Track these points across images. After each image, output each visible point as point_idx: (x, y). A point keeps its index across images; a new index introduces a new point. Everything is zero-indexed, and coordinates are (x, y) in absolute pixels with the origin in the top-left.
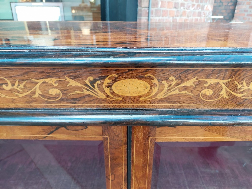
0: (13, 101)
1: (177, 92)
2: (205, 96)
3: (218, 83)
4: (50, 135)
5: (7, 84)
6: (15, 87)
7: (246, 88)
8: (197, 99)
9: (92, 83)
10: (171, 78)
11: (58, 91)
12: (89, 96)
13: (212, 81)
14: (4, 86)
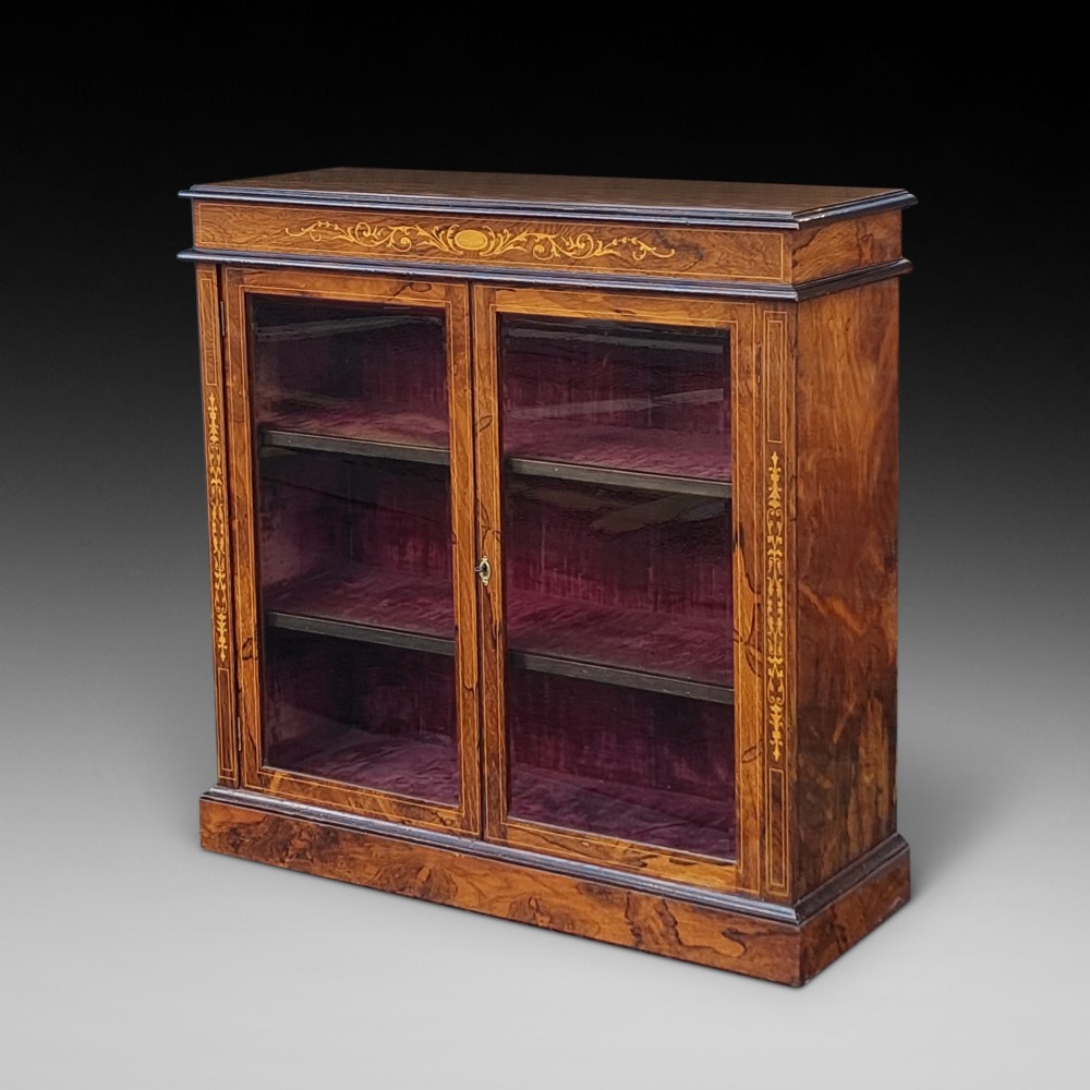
0: (369, 250)
1: (511, 247)
2: (537, 253)
3: (547, 239)
4: (397, 297)
5: (367, 231)
6: (374, 234)
7: (573, 246)
8: (530, 257)
9: (438, 232)
10: (505, 231)
11: (409, 241)
12: (435, 247)
13: (541, 236)
14: (364, 233)
